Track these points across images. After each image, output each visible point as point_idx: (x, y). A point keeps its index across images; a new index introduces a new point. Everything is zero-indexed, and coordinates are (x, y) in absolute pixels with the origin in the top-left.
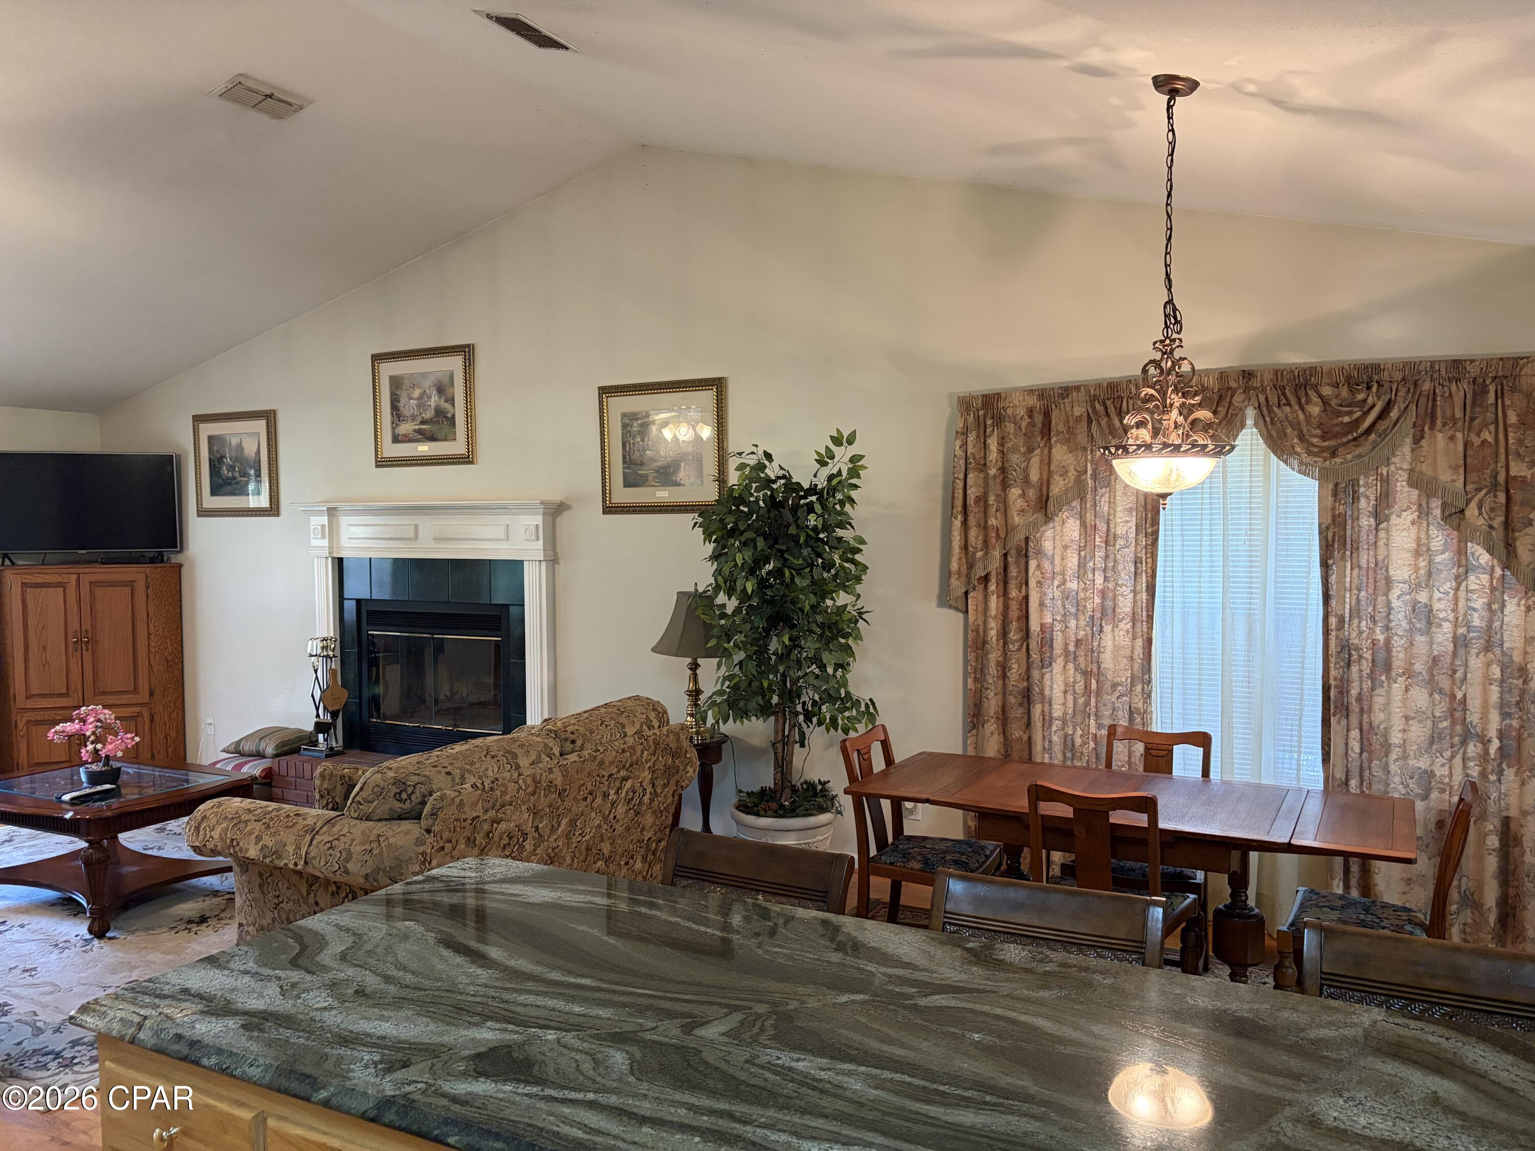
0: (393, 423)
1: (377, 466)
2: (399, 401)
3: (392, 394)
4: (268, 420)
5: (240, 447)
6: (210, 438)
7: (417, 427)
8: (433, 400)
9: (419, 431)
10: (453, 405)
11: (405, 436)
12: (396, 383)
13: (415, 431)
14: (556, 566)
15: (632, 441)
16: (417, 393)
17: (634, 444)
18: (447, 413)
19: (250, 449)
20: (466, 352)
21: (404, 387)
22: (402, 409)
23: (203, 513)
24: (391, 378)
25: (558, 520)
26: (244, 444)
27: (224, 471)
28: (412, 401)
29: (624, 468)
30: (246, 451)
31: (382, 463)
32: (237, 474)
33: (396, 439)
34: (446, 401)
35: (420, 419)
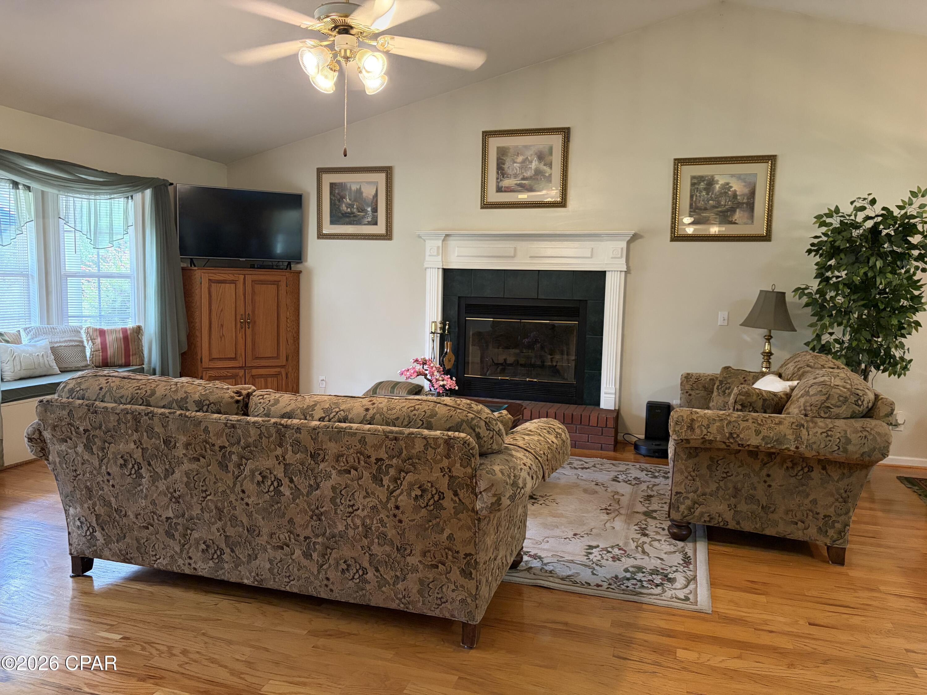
0: (497, 179)
1: (482, 208)
2: (504, 164)
3: (498, 159)
4: (387, 173)
5: (359, 192)
6: (333, 186)
7: (519, 182)
8: (534, 164)
9: (520, 185)
10: (551, 168)
11: (507, 187)
12: (502, 153)
13: (516, 184)
14: (628, 275)
15: (698, 194)
16: (520, 159)
17: (700, 196)
18: (545, 173)
19: (368, 192)
20: (566, 133)
21: (509, 154)
22: (506, 169)
23: (321, 236)
24: (498, 148)
25: (632, 245)
26: (363, 189)
27: (344, 208)
28: (515, 164)
29: (690, 211)
30: (364, 195)
31: (486, 205)
32: (355, 210)
33: (499, 190)
34: (544, 165)
35: (521, 177)
